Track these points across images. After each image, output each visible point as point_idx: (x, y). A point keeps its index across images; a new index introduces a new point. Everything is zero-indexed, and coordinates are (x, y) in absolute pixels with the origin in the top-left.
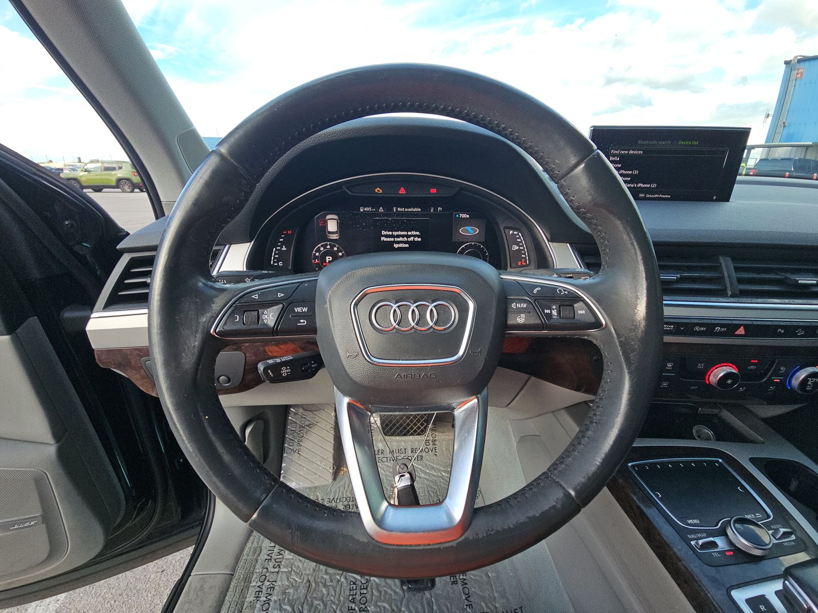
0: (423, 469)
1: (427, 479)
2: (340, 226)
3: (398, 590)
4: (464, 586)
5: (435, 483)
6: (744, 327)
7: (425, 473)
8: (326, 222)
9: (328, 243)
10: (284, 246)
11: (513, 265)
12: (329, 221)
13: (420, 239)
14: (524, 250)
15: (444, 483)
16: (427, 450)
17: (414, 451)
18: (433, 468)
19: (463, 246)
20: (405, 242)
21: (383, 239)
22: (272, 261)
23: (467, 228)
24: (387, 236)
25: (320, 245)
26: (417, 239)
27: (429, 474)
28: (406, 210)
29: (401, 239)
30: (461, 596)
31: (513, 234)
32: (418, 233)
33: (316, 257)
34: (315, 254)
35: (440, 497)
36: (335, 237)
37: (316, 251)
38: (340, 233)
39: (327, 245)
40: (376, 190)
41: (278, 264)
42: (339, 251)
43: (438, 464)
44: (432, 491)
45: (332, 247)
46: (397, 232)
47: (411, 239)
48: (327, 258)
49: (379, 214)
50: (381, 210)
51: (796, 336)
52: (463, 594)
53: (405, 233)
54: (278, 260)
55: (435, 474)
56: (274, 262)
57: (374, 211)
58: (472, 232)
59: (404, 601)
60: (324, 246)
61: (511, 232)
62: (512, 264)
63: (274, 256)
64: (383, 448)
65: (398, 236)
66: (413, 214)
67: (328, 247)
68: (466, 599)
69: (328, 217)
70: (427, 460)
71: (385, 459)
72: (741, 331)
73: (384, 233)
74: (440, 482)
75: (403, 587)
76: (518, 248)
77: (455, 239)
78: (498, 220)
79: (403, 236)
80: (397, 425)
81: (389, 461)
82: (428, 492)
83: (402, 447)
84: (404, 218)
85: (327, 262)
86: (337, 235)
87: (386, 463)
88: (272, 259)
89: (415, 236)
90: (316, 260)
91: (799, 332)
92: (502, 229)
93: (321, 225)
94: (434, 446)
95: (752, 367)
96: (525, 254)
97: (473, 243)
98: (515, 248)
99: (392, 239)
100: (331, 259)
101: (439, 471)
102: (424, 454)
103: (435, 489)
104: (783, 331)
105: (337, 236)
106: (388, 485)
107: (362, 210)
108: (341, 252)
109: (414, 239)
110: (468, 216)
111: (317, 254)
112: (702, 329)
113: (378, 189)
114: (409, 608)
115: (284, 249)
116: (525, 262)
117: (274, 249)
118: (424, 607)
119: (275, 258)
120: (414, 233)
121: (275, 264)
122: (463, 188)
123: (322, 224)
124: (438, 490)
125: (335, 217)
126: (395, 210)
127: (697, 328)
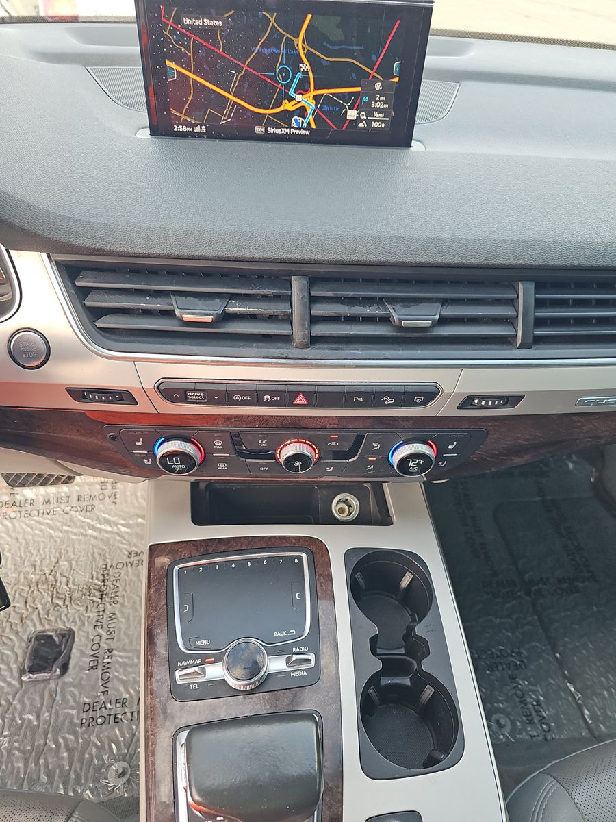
0: (92, 523)
1: (95, 538)
3: (14, 682)
4: (105, 671)
5: (107, 542)
6: (303, 395)
7: (94, 528)
15: (119, 541)
16: (101, 497)
18: (107, 521)
27: (100, 530)
30: (98, 682)
35: (108, 561)
43: (116, 515)
44: (98, 553)
51: (383, 405)
52: (100, 679)
55: (109, 529)
59: (18, 694)
64: (34, 497)
68: (102, 685)
70: (101, 510)
71: (36, 513)
72: (301, 400)
74: (115, 539)
75: (22, 678)
81: (41, 515)
82: (93, 555)
83: (63, 495)
87: (36, 518)
91: (386, 400)
94: (115, 491)
95: (333, 443)
101: (116, 524)
102: (96, 502)
103: (103, 550)
104: (361, 400)
106: (34, 549)
112: (246, 398)
114: (23, 701)
118: (44, 700)
124: (108, 551)
127: (237, 397)
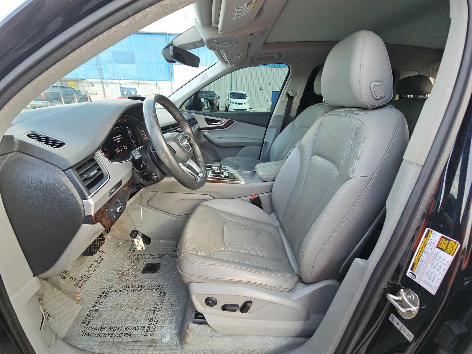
17: (96, 261)
24: (115, 139)
29: (118, 139)
32: (121, 136)
42: (105, 149)
47: (120, 138)
80: (94, 246)
94: (101, 252)
98: (142, 134)
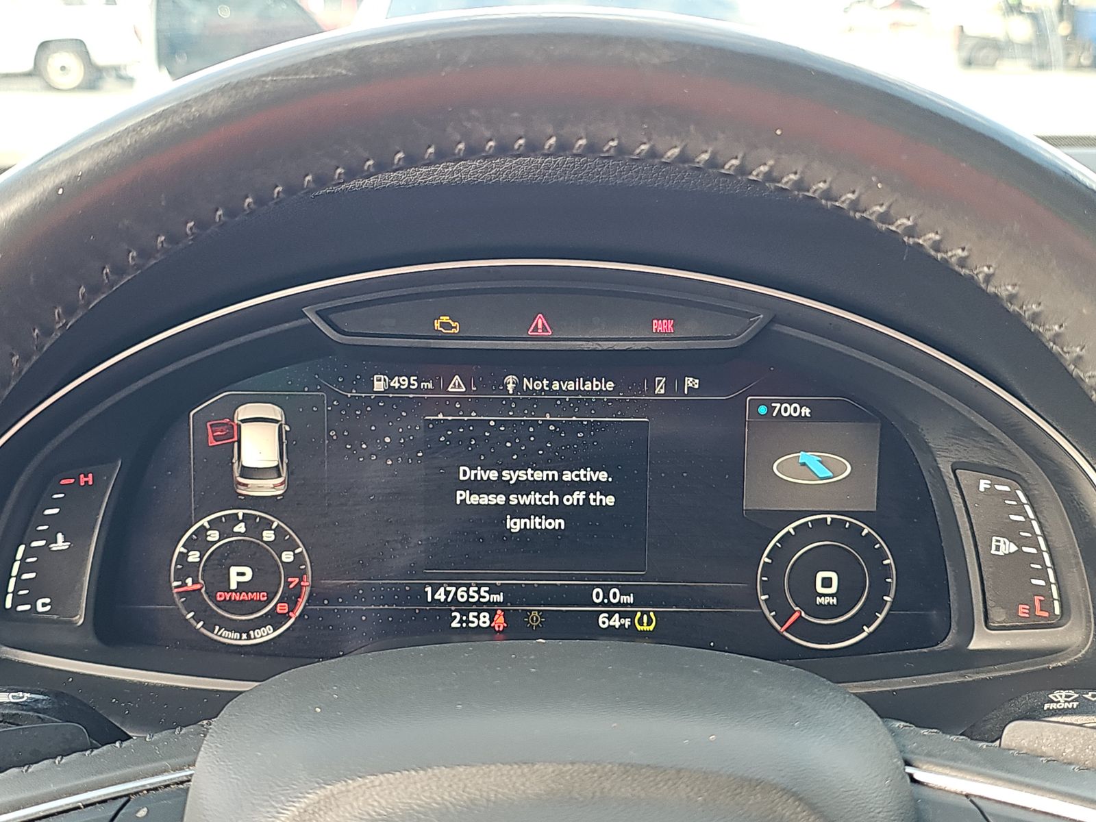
2: (289, 444)
8: (232, 437)
9: (240, 513)
10: (60, 537)
11: (998, 616)
12: (244, 426)
13: (610, 500)
14: (1038, 558)
19: (790, 528)
20: (550, 512)
21: (461, 495)
22: (9, 598)
23: (804, 457)
25: (205, 522)
26: (596, 499)
28: (556, 386)
29: (533, 498)
31: (990, 491)
32: (602, 476)
33: (187, 569)
34: (184, 556)
36: (268, 488)
37: (189, 545)
38: (290, 473)
39: (235, 519)
40: (437, 325)
41: (34, 606)
45: (256, 527)
46: (521, 473)
47: (576, 498)
48: (234, 570)
49: (447, 404)
50: (456, 385)
53: (553, 474)
54: (35, 591)
56: (17, 600)
57: (427, 391)
58: (823, 472)
60: (224, 526)
61: (983, 484)
62: (993, 613)
63: (18, 576)
65: (524, 488)
66: (581, 402)
67: (241, 528)
69: (244, 412)
73: (466, 473)
76: (1013, 548)
77: (755, 499)
78: (928, 438)
79: (543, 487)
84: (548, 417)
85: (233, 586)
86: (280, 480)
88: (11, 588)
89: (590, 487)
90: (189, 581)
92: (946, 469)
93: (212, 443)
96: (1042, 574)
97: (829, 518)
98: (1004, 547)
99: (501, 499)
100: (248, 577)
105: (275, 486)
107: (379, 386)
108: (292, 547)
109: (587, 499)
110: (806, 411)
111: (194, 557)
113: (445, 319)
115: (60, 544)
116: (1047, 605)
117: (22, 548)
119: (20, 584)
120: (586, 475)
121: (20, 608)
122: (780, 315)
123: (216, 440)
125: (274, 412)
126: (510, 387)
